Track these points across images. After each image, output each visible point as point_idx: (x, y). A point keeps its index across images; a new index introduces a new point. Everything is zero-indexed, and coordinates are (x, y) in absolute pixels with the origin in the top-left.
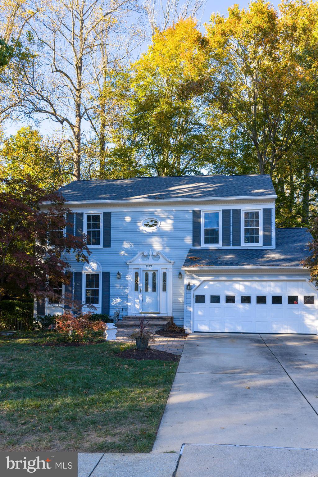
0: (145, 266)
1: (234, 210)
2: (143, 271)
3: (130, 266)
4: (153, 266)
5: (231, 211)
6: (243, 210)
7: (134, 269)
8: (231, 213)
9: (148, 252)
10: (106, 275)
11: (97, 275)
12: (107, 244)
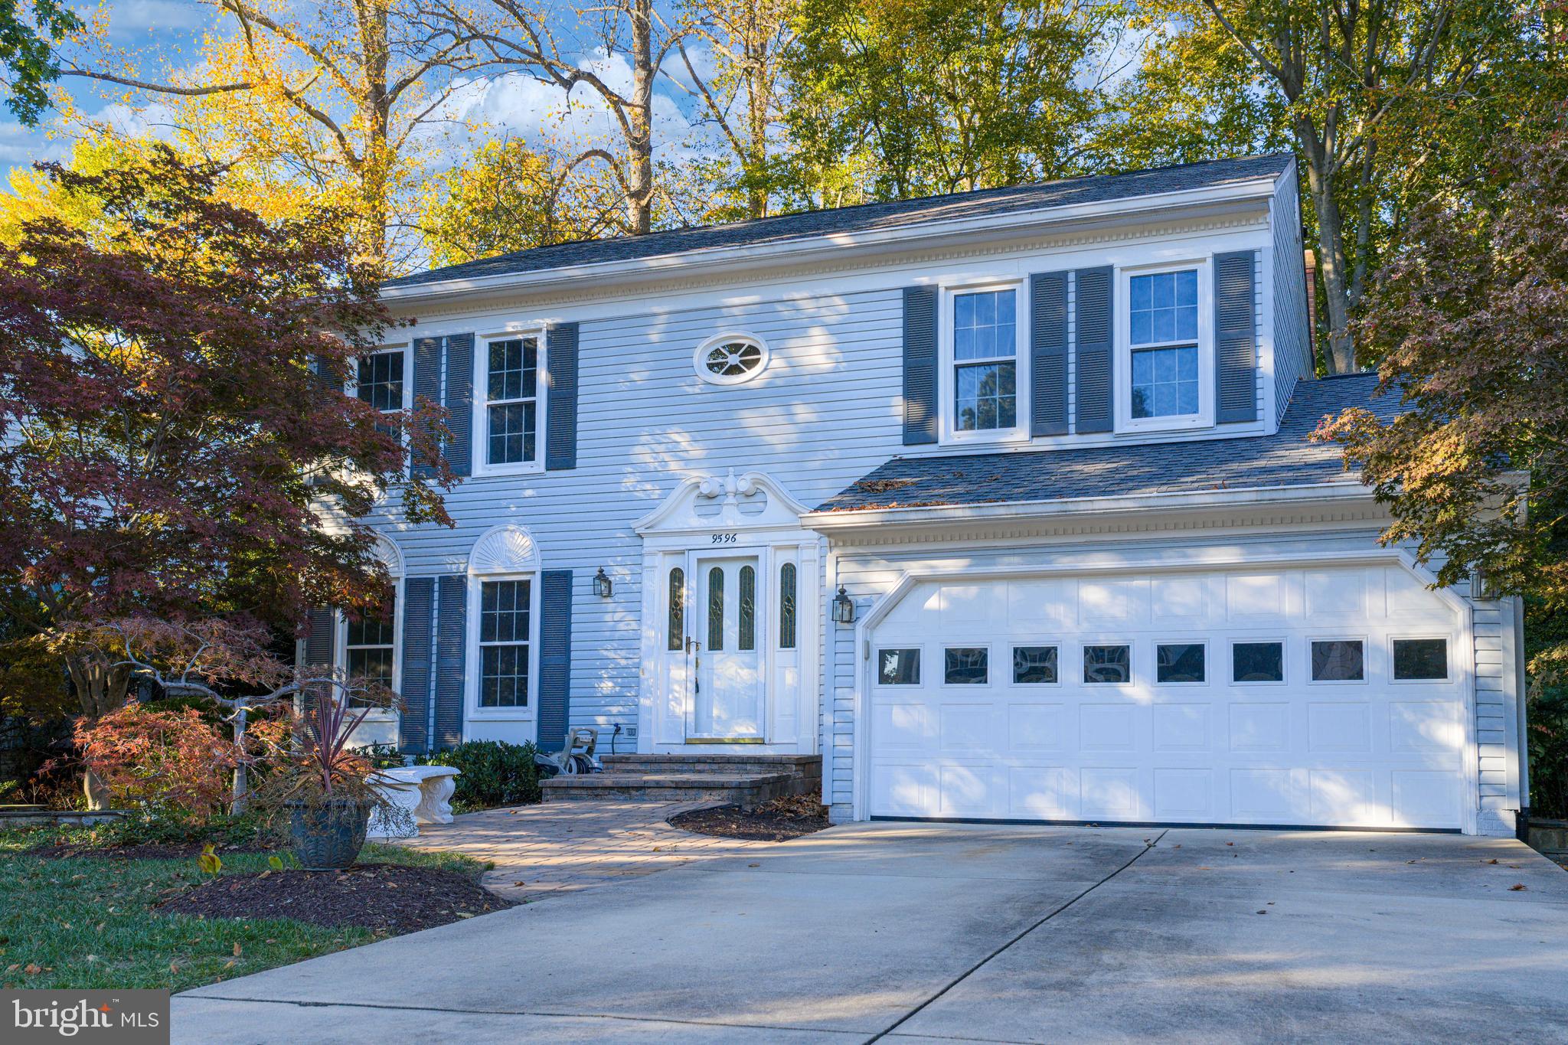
0: (707, 541)
1: (1082, 274)
2: (700, 561)
3: (647, 542)
4: (742, 539)
5: (1072, 277)
6: (1122, 269)
7: (666, 553)
8: (1072, 287)
9: (720, 480)
10: (558, 583)
11: (525, 586)
12: (562, 456)
